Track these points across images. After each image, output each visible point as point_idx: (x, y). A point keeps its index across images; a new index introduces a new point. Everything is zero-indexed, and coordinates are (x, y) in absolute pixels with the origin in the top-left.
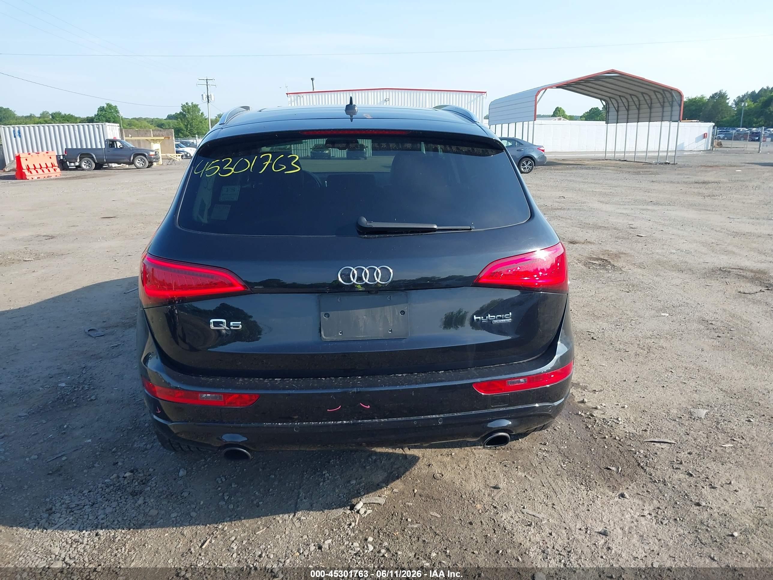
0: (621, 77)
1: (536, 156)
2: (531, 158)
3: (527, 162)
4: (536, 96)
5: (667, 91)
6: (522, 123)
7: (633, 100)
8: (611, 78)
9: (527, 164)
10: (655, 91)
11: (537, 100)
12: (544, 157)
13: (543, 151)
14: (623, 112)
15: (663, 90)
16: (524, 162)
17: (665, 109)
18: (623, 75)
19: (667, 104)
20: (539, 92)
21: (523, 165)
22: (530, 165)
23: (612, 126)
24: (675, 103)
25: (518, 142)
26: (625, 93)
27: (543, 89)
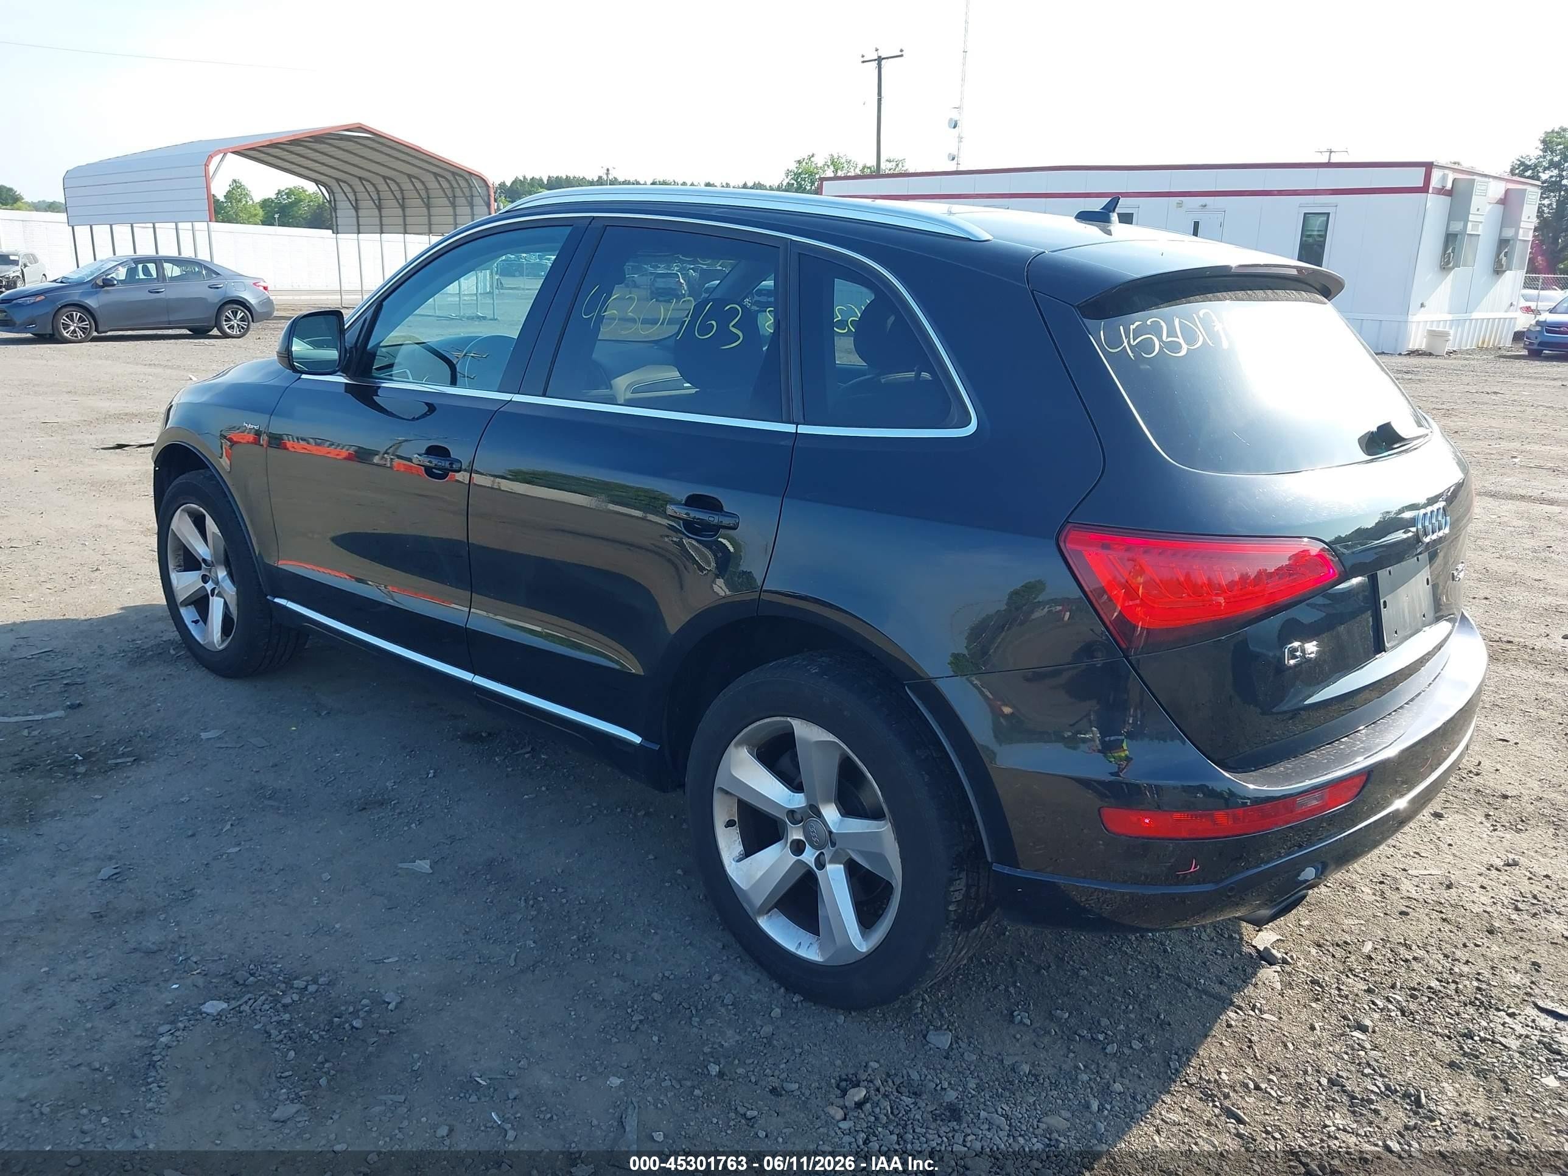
0: (373, 140)
1: (252, 300)
2: (243, 304)
3: (235, 314)
4: (207, 165)
5: (461, 176)
6: (151, 225)
7: (390, 187)
8: (351, 141)
9: (235, 317)
10: (436, 175)
11: (211, 174)
12: (268, 303)
13: (265, 288)
14: (368, 211)
15: (454, 174)
16: (229, 313)
17: (459, 210)
18: (380, 136)
19: (461, 201)
20: (211, 157)
21: (228, 320)
22: (242, 319)
23: (348, 240)
24: (478, 201)
25: (206, 268)
26: (374, 173)
27: (220, 151)
